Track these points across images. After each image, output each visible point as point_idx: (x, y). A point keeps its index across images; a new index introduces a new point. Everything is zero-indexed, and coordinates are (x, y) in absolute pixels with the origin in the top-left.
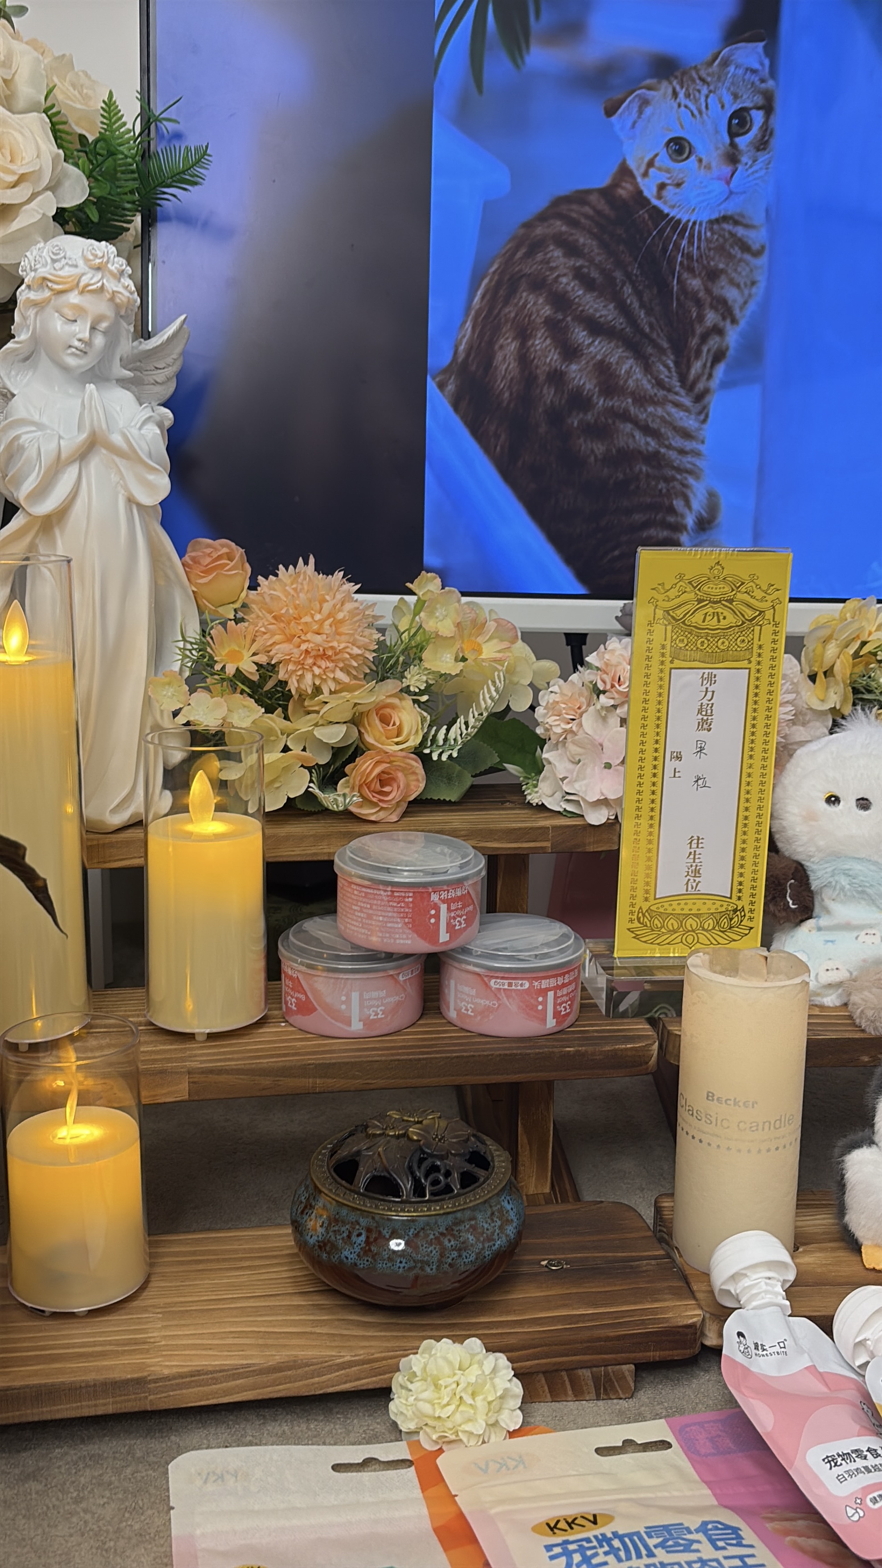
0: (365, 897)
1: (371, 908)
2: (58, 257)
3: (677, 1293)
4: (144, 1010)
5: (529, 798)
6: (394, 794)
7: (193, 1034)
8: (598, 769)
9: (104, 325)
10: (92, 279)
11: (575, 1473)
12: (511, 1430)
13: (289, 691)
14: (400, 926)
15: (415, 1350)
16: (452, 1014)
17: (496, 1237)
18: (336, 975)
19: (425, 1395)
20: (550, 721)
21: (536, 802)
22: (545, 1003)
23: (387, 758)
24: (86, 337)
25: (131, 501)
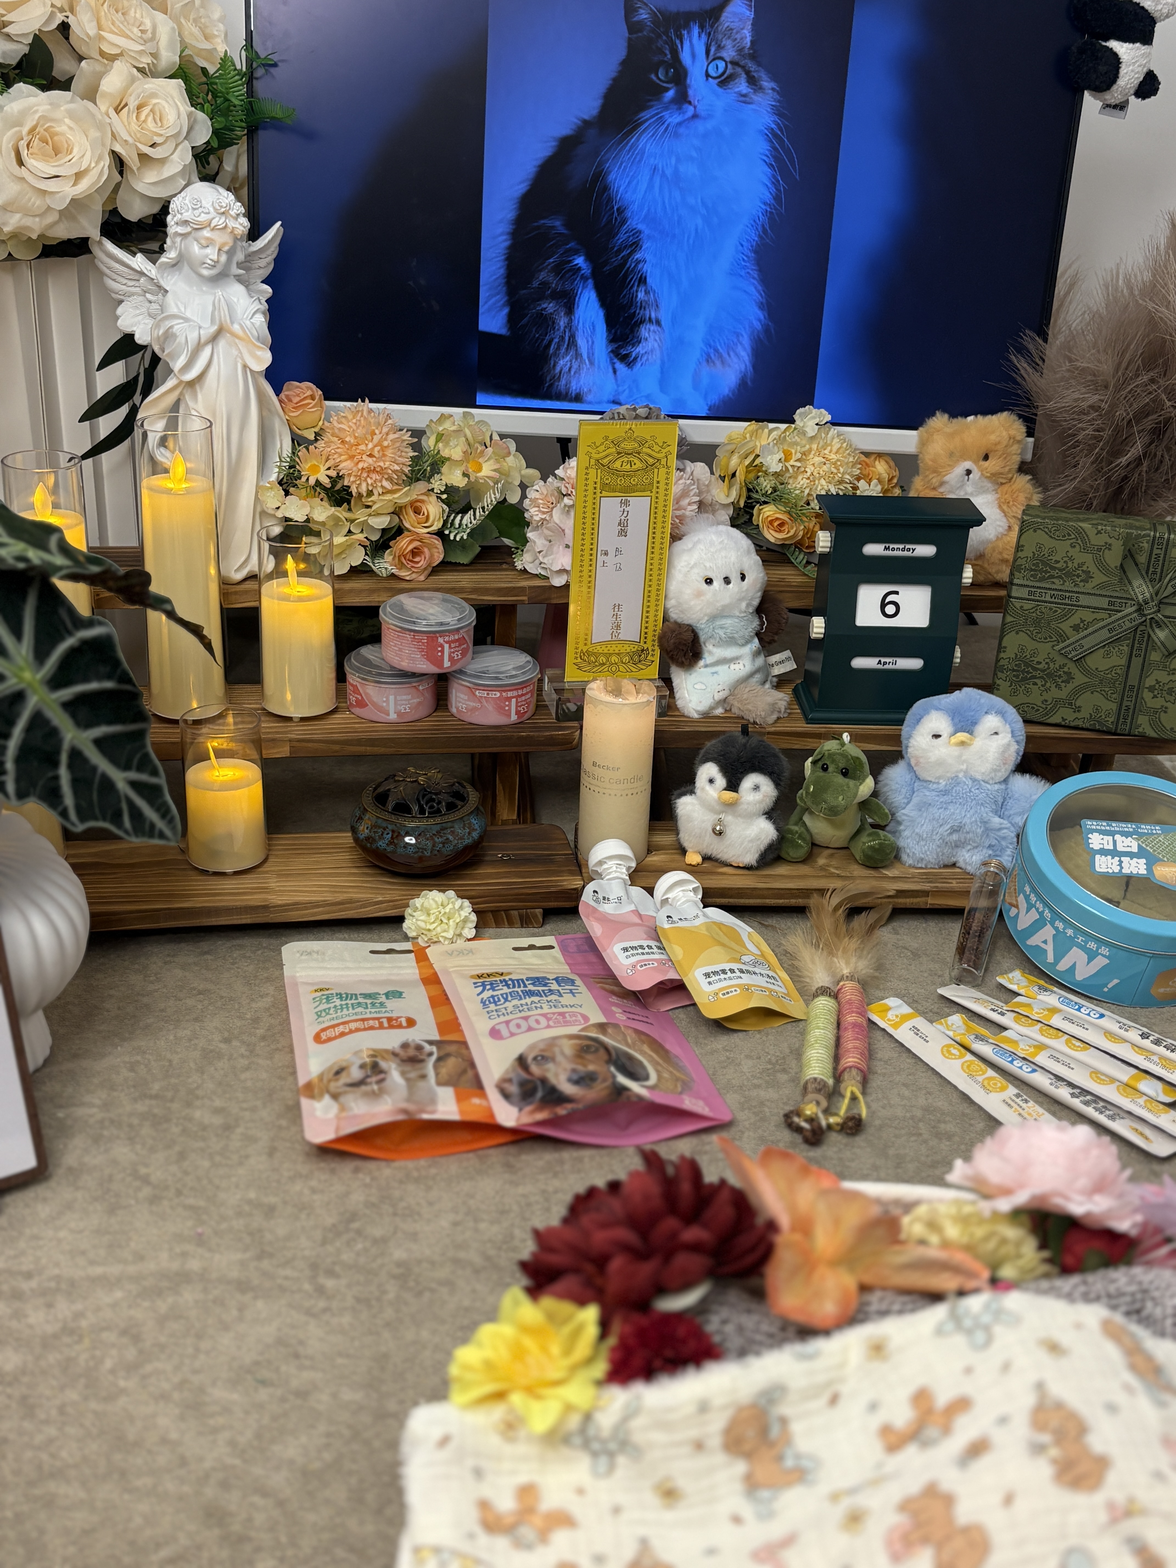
0: (397, 637)
1: (401, 644)
2: (197, 207)
3: (572, 873)
4: (260, 700)
5: (518, 564)
6: (423, 562)
7: (291, 717)
8: (560, 548)
9: (226, 248)
10: (219, 221)
11: (498, 956)
12: (468, 937)
13: (351, 492)
14: (419, 657)
15: (418, 896)
16: (454, 710)
17: (466, 838)
18: (381, 685)
19: (422, 919)
20: (533, 511)
21: (519, 567)
22: (510, 706)
23: (417, 538)
24: (215, 258)
25: (246, 367)
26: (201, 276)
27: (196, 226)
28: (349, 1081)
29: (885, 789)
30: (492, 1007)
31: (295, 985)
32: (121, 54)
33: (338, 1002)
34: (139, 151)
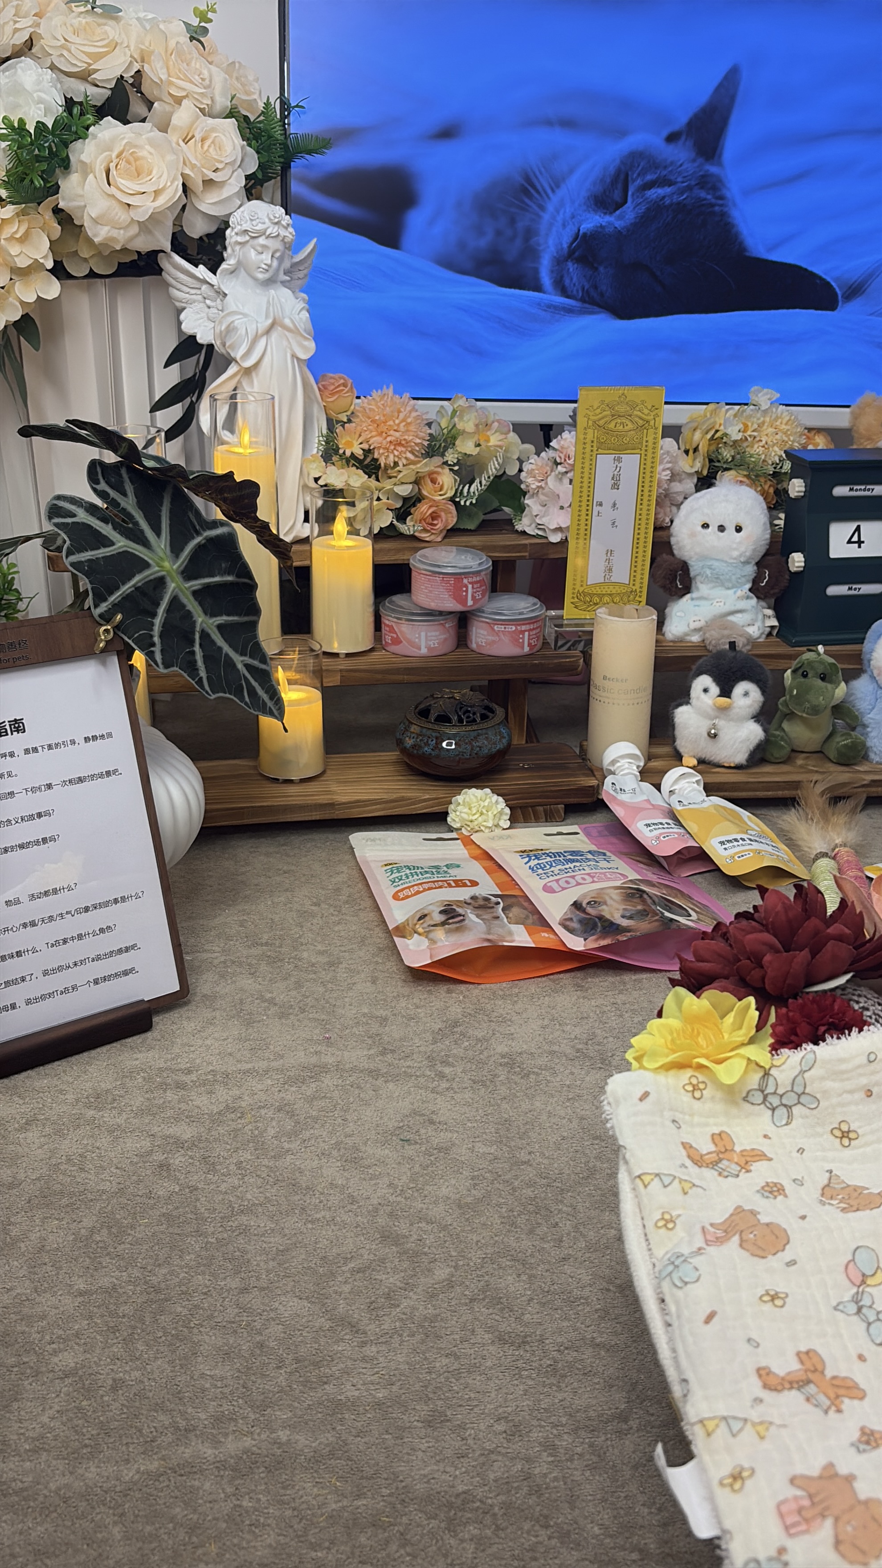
0: (427, 581)
2: (254, 218)
3: (587, 775)
4: (312, 644)
5: (516, 527)
6: (440, 525)
7: (340, 654)
8: (556, 510)
9: (278, 255)
10: (273, 230)
11: (533, 839)
12: (504, 827)
13: (380, 464)
14: (446, 596)
16: (473, 646)
17: (497, 743)
18: (413, 623)
20: (529, 481)
21: (521, 530)
22: (523, 638)
23: (435, 503)
24: (269, 261)
25: (294, 356)
26: (256, 279)
27: (253, 235)
28: (433, 923)
29: (852, 698)
30: (540, 871)
31: (367, 862)
32: (186, 96)
33: (408, 871)
34: (204, 174)
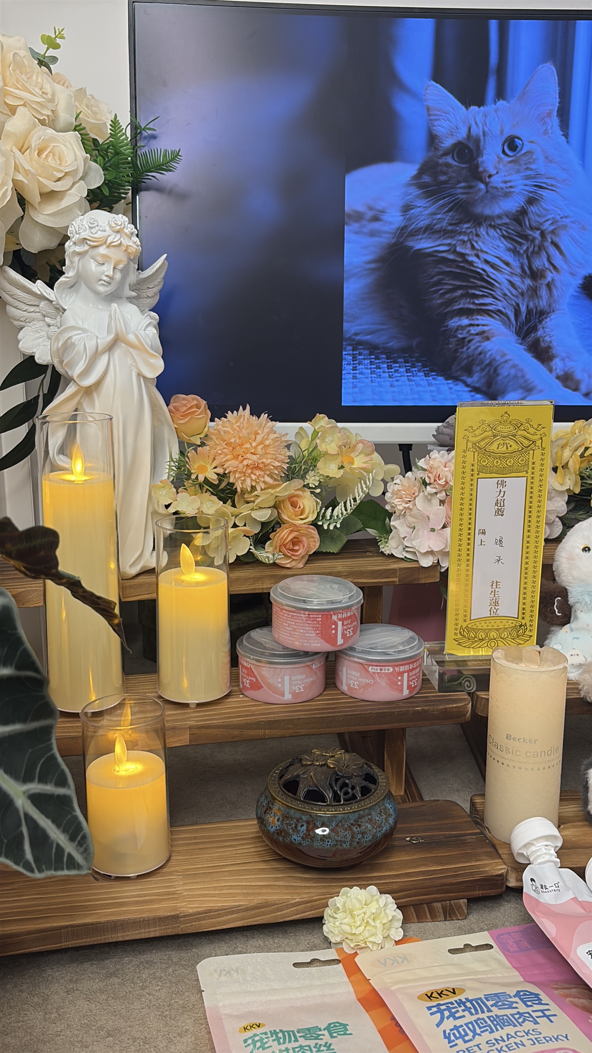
0: (292, 618)
1: (296, 625)
2: (94, 225)
3: (490, 856)
4: (155, 688)
5: (383, 550)
6: (301, 551)
7: (188, 704)
8: (427, 532)
9: (121, 266)
10: (114, 238)
11: (437, 964)
12: (397, 940)
13: (236, 489)
14: (314, 635)
15: (337, 894)
16: (345, 688)
17: (383, 825)
18: (275, 666)
19: (346, 921)
20: (396, 501)
21: (387, 552)
22: (402, 680)
23: (296, 528)
24: (111, 273)
25: (139, 375)
26: (97, 293)
27: (92, 244)
31: (219, 1020)
32: (22, 105)
33: (275, 1046)
34: (39, 182)
